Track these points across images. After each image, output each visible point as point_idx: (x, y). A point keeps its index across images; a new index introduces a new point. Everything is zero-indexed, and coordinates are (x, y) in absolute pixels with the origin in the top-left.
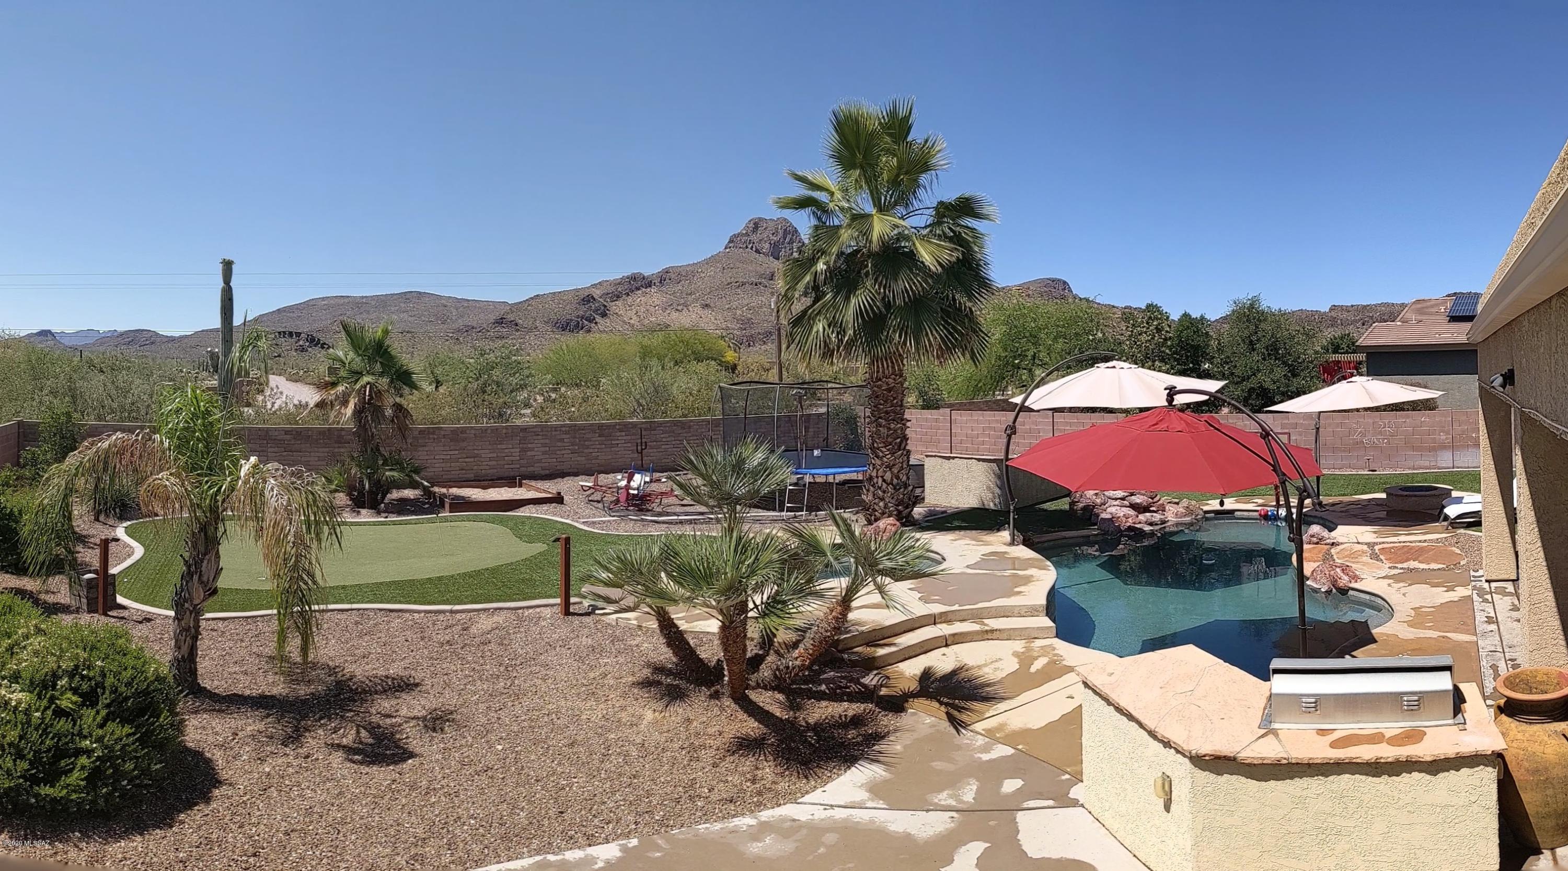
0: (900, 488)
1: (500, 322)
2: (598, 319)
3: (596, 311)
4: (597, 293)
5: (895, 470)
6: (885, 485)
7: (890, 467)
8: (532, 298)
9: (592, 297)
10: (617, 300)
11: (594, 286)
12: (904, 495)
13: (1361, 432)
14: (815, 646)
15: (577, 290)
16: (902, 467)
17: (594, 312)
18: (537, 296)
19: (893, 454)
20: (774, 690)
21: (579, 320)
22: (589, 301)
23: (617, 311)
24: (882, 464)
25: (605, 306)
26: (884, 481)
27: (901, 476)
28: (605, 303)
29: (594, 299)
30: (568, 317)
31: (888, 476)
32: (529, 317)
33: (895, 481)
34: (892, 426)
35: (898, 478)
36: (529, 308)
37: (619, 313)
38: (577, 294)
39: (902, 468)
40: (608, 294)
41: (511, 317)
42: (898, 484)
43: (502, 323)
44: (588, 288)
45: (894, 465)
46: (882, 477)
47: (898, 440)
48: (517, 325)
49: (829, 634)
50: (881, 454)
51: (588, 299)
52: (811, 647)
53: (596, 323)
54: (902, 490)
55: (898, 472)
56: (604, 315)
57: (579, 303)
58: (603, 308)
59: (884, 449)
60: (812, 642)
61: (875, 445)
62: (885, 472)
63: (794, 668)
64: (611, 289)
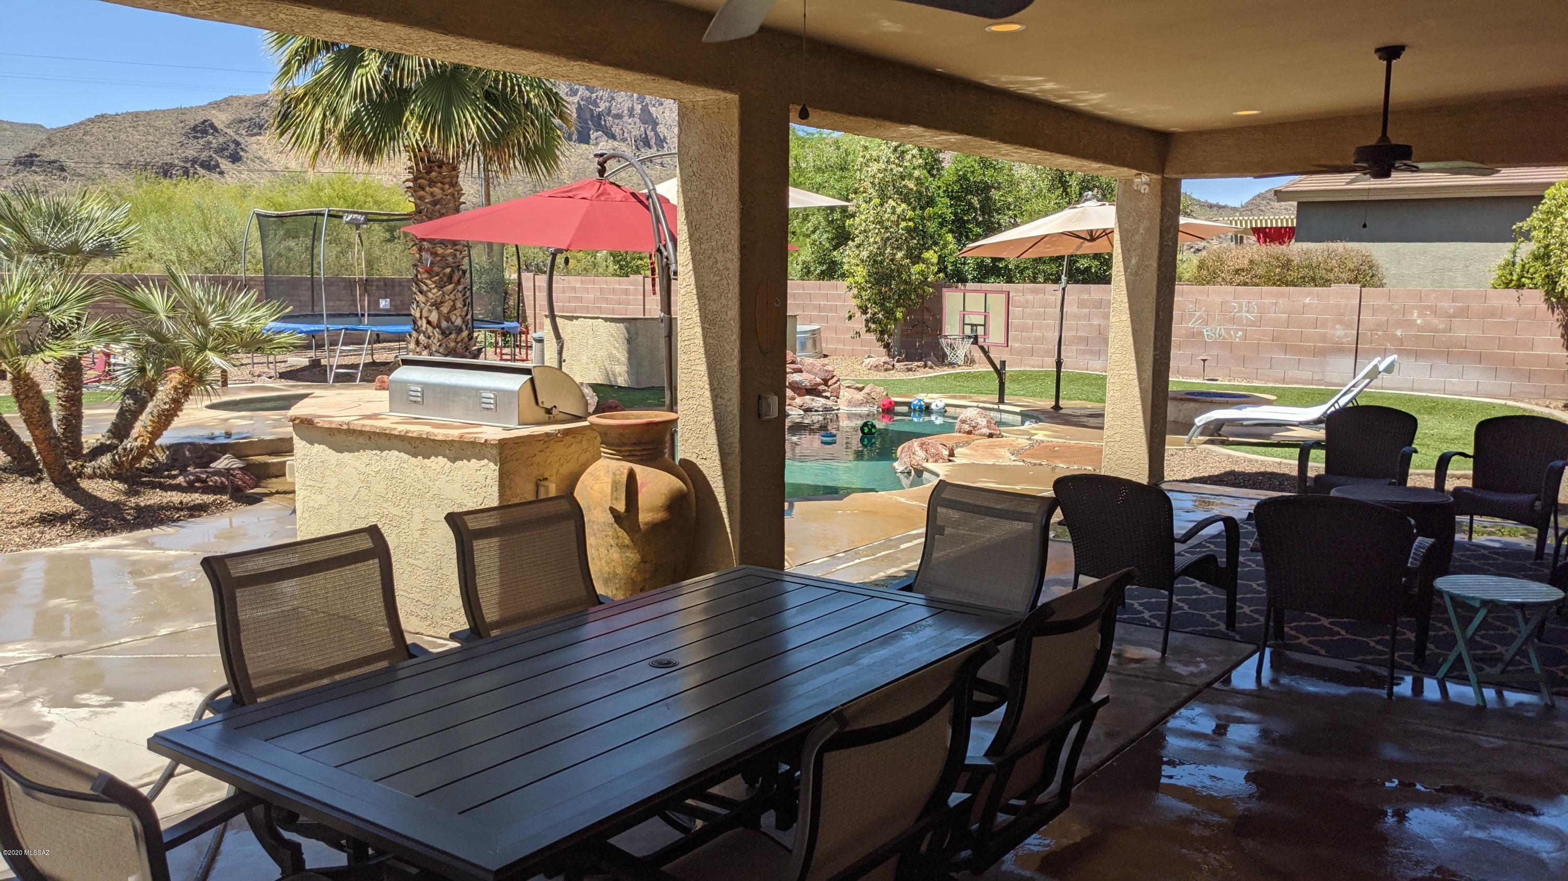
0: (450, 334)
1: (28, 162)
2: (225, 164)
3: (220, 150)
4: (220, 119)
5: (445, 310)
6: (430, 329)
7: (437, 305)
8: (91, 121)
9: (212, 126)
10: (260, 134)
11: (216, 105)
12: (457, 343)
13: (1200, 318)
14: (153, 422)
15: (182, 111)
16: (454, 305)
17: (216, 152)
18: (103, 116)
19: (440, 287)
20: (114, 479)
21: (189, 165)
22: (205, 132)
23: (261, 153)
24: (427, 301)
25: (237, 143)
26: (429, 322)
27: (453, 318)
28: (237, 138)
29: (216, 130)
30: (168, 159)
31: (434, 317)
32: (87, 155)
33: (444, 324)
34: (440, 251)
35: (448, 320)
36: (87, 138)
37: (265, 157)
38: (183, 117)
39: (454, 308)
40: (241, 121)
41: (50, 154)
42: (448, 328)
43: (32, 163)
44: (203, 108)
45: (442, 302)
46: (427, 318)
47: (448, 270)
48: (62, 169)
49: (167, 407)
50: (425, 288)
51: (204, 129)
52: (150, 423)
53: (221, 173)
54: (453, 336)
55: (448, 313)
56: (235, 158)
57: (186, 135)
58: (232, 146)
59: (428, 282)
60: (150, 417)
61: (419, 277)
62: (430, 311)
63: (132, 450)
64: (248, 113)
